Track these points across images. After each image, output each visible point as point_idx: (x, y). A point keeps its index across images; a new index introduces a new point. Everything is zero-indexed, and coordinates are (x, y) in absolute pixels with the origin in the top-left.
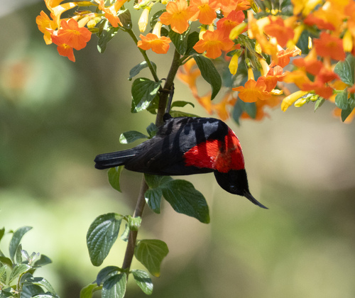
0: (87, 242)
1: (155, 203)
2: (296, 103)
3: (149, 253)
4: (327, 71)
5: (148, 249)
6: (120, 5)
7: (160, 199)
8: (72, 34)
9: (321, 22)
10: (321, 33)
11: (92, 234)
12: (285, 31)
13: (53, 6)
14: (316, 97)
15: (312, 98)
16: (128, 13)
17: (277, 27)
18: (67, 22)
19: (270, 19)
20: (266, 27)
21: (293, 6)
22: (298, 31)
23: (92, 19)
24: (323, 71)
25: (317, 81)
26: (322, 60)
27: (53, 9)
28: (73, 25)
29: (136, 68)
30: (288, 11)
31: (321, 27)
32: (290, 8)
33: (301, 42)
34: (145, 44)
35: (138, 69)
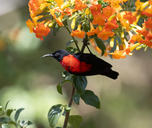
0: (48, 117)
1: (77, 100)
2: (137, 48)
3: (74, 121)
4: (150, 35)
5: (74, 119)
6: (63, 17)
7: (79, 98)
8: (42, 29)
9: (148, 14)
10: (148, 19)
11: (50, 113)
12: (132, 17)
13: (34, 17)
14: (145, 46)
15: (143, 46)
16: (66, 20)
17: (129, 16)
18: (40, 24)
19: (126, 13)
20: (124, 16)
21: (136, 7)
22: (138, 18)
23: (51, 23)
24: (148, 35)
25: (146, 39)
26: (148, 30)
27: (34, 18)
28: (42, 26)
29: (69, 42)
30: (134, 9)
31: (148, 16)
32: (134, 8)
33: (139, 23)
34: (74, 34)
35: (70, 43)
